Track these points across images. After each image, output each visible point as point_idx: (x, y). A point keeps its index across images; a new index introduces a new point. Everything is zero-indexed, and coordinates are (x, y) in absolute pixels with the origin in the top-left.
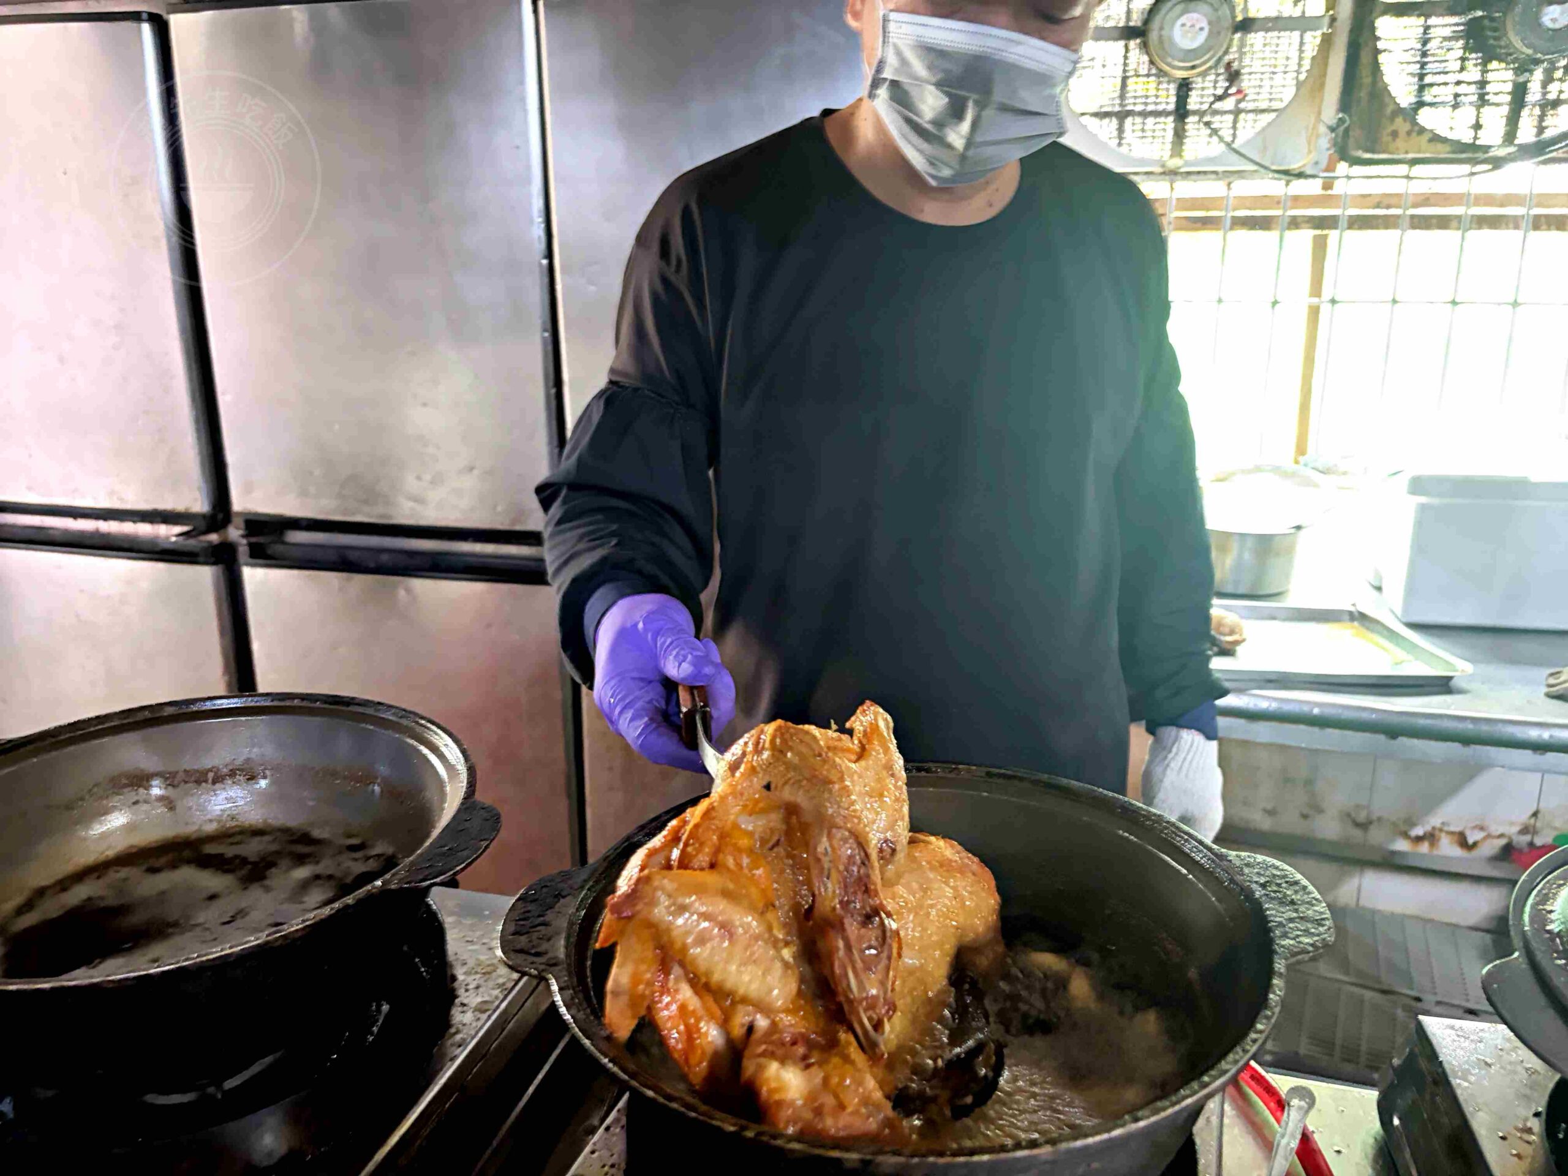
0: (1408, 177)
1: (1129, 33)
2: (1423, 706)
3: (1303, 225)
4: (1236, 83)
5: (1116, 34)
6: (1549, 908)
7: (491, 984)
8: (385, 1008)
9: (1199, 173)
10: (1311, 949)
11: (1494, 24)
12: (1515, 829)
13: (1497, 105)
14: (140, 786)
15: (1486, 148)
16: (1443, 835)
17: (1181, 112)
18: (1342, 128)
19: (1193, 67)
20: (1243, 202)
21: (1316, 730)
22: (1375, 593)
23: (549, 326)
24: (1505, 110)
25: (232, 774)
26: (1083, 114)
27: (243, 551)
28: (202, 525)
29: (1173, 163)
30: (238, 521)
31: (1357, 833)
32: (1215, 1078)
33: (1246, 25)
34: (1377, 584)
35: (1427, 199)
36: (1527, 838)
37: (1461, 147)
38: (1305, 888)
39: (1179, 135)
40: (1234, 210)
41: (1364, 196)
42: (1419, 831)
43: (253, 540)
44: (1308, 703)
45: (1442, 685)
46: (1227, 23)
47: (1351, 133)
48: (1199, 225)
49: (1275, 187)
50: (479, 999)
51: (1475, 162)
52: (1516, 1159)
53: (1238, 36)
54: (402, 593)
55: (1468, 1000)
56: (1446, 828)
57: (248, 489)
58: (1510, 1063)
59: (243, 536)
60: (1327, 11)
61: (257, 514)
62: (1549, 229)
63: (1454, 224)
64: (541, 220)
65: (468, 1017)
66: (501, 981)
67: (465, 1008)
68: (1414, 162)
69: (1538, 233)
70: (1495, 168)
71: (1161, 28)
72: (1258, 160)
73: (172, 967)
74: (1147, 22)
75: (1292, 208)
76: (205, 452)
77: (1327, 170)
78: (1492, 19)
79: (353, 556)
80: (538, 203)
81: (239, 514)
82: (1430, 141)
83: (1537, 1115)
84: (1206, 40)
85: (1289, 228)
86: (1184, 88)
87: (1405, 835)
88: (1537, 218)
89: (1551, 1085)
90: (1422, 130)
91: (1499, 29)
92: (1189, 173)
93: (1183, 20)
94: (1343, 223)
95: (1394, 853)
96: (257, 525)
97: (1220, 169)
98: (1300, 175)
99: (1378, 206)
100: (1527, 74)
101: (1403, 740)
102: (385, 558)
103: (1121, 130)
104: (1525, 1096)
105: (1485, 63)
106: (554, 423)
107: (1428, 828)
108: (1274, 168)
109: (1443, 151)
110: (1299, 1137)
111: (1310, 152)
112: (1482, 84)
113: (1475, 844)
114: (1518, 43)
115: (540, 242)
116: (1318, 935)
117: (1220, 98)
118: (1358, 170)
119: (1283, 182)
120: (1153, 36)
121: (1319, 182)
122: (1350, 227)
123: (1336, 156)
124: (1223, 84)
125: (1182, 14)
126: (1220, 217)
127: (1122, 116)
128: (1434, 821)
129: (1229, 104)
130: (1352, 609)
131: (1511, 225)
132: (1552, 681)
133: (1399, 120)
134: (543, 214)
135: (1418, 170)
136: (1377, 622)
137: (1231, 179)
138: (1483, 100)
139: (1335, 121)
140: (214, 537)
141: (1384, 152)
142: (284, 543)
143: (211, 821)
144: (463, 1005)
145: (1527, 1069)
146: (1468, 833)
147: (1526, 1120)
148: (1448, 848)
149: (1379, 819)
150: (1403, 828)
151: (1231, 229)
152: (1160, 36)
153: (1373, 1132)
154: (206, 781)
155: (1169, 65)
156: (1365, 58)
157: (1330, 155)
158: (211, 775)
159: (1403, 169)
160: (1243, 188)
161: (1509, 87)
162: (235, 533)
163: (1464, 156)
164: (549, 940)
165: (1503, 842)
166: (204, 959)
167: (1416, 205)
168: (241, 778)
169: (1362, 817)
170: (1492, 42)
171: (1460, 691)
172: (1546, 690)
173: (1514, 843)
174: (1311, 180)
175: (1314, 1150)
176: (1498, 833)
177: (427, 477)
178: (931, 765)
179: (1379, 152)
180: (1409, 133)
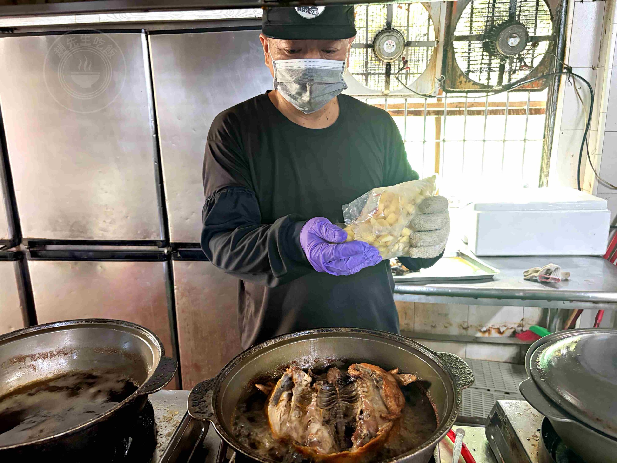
0: (466, 97)
1: (367, 46)
2: (484, 286)
3: (432, 114)
4: (406, 65)
5: (363, 46)
6: (537, 361)
7: (170, 425)
8: (130, 439)
9: (395, 95)
10: (467, 384)
11: (492, 44)
12: (516, 326)
13: (495, 71)
14: (21, 361)
15: (492, 87)
16: (492, 330)
17: (388, 74)
18: (443, 81)
19: (391, 59)
20: (411, 105)
21: (450, 297)
22: (466, 245)
23: (157, 160)
24: (497, 73)
25: (58, 353)
26: (353, 74)
27: (28, 255)
28: (9, 244)
29: (386, 92)
30: (26, 242)
31: (464, 332)
32: (444, 431)
33: (408, 44)
34: (466, 242)
35: (473, 105)
36: (520, 328)
37: (483, 86)
38: (463, 363)
39: (387, 82)
40: (408, 108)
41: (451, 104)
42: (484, 329)
43: (31, 249)
44: (447, 288)
45: (490, 278)
46: (402, 44)
47: (446, 82)
48: (396, 114)
49: (422, 100)
50: (167, 432)
51: (487, 92)
52: (533, 447)
53: (406, 48)
54: (99, 268)
55: (505, 389)
56: (493, 327)
57: (30, 229)
58: (528, 414)
59: (27, 248)
60: (435, 40)
61: (34, 239)
62: (514, 114)
63: (482, 113)
64: (152, 119)
65: (164, 439)
66: (174, 423)
67: (162, 436)
68: (467, 92)
69: (510, 115)
70: (496, 93)
71: (379, 45)
72: (416, 91)
73: (62, 434)
74: (374, 42)
75: (428, 108)
76: (10, 215)
77: (438, 95)
78: (492, 43)
79: (77, 254)
80: (151, 113)
81: (25, 239)
82: (473, 84)
83: (539, 430)
84: (395, 50)
85: (427, 115)
86: (388, 66)
87: (480, 331)
88: (510, 110)
89: (543, 420)
90: (470, 81)
91: (495, 46)
92: (391, 95)
93: (386, 42)
94: (445, 113)
95: (477, 338)
96: (32, 243)
97: (402, 94)
98: (430, 96)
99: (456, 107)
100: (504, 62)
101: (479, 299)
102: (91, 254)
103: (366, 80)
104: (534, 424)
105: (490, 57)
106: (160, 198)
107: (487, 327)
108: (421, 94)
109: (477, 88)
110: (461, 446)
111: (432, 88)
112: (490, 64)
113: (503, 332)
114: (500, 51)
115: (152, 128)
116: (469, 379)
117: (401, 70)
118: (449, 95)
119: (424, 99)
120: (377, 48)
121: (436, 99)
122: (448, 114)
123: (442, 90)
124: (402, 65)
125: (386, 41)
126: (403, 111)
127: (367, 75)
128: (490, 325)
129: (404, 71)
130: (459, 252)
131: (501, 113)
132: (526, 274)
133: (462, 77)
134: (153, 117)
135: (469, 95)
136: (467, 256)
137: (406, 98)
138: (490, 70)
139: (440, 77)
140: (14, 249)
141: (458, 88)
142: (45, 250)
143: (50, 373)
144: (161, 434)
145: (534, 415)
146: (501, 328)
147: (535, 433)
148: (495, 334)
149: (471, 326)
150: (479, 328)
151: (407, 115)
152: (379, 48)
153: (485, 442)
154: (48, 357)
155: (383, 58)
156: (449, 55)
157: (439, 90)
158: (49, 355)
159: (464, 94)
160: (411, 101)
161: (498, 65)
162: (23, 247)
163: (484, 89)
164: (207, 407)
165: (513, 330)
166: (74, 429)
167: (469, 107)
168: (62, 355)
169: (465, 326)
170: (492, 50)
171: (497, 280)
172: (525, 277)
173: (516, 331)
174: (433, 98)
175: (466, 451)
176: (511, 327)
177: (108, 221)
178: (331, 329)
179: (456, 89)
180: (465, 82)
